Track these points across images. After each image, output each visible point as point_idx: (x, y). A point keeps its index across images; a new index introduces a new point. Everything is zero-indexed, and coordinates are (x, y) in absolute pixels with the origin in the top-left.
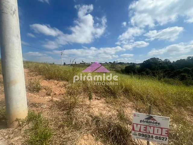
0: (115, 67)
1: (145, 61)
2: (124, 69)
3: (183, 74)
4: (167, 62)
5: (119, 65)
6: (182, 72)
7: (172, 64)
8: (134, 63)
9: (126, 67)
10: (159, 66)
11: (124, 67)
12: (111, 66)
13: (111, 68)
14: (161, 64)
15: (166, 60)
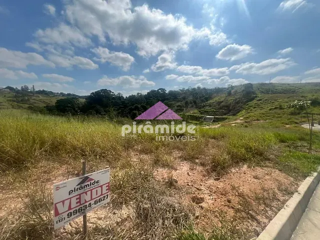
0: (28, 100)
1: (93, 93)
2: (54, 104)
3: (135, 112)
4: (120, 98)
5: (41, 97)
6: (133, 110)
7: (125, 99)
8: (74, 95)
9: (58, 102)
10: (112, 102)
11: (53, 101)
12: (15, 97)
13: (14, 101)
14: (114, 98)
15: (119, 94)
